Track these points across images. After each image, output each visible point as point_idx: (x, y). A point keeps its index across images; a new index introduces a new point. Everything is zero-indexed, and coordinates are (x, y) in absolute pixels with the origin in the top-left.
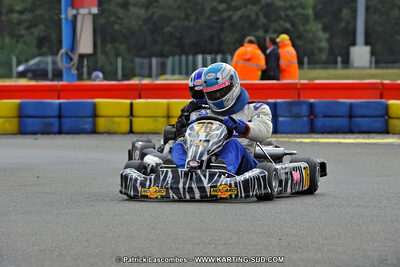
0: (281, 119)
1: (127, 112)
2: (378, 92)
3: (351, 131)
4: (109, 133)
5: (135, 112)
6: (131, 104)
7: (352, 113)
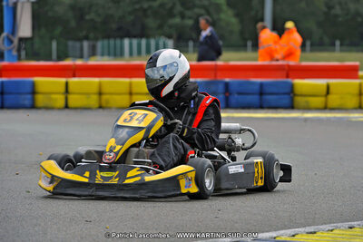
1: (63, 90)
2: (285, 73)
3: (261, 107)
4: (47, 108)
6: (67, 83)
7: (262, 90)
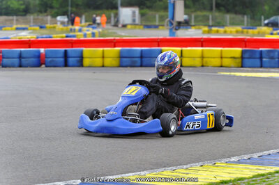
0: (264, 59)
5: (184, 55)
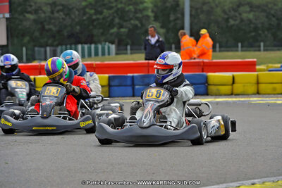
2: (201, 68)
6: (34, 79)
